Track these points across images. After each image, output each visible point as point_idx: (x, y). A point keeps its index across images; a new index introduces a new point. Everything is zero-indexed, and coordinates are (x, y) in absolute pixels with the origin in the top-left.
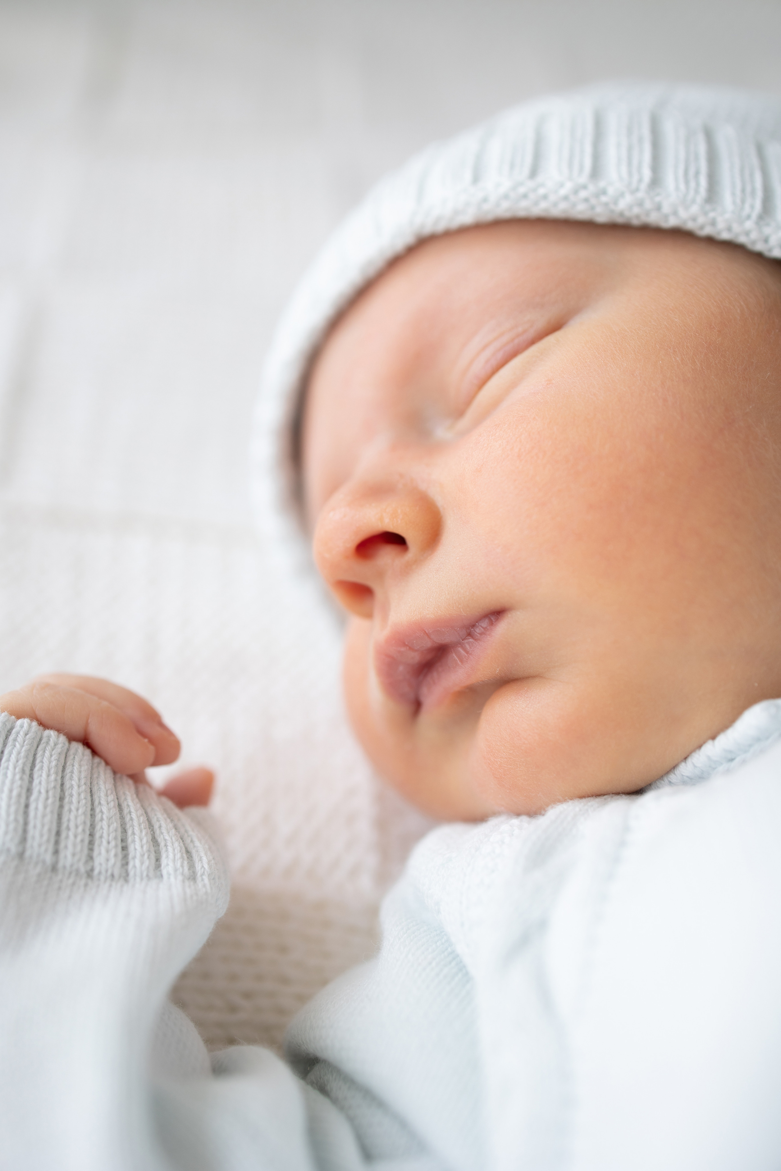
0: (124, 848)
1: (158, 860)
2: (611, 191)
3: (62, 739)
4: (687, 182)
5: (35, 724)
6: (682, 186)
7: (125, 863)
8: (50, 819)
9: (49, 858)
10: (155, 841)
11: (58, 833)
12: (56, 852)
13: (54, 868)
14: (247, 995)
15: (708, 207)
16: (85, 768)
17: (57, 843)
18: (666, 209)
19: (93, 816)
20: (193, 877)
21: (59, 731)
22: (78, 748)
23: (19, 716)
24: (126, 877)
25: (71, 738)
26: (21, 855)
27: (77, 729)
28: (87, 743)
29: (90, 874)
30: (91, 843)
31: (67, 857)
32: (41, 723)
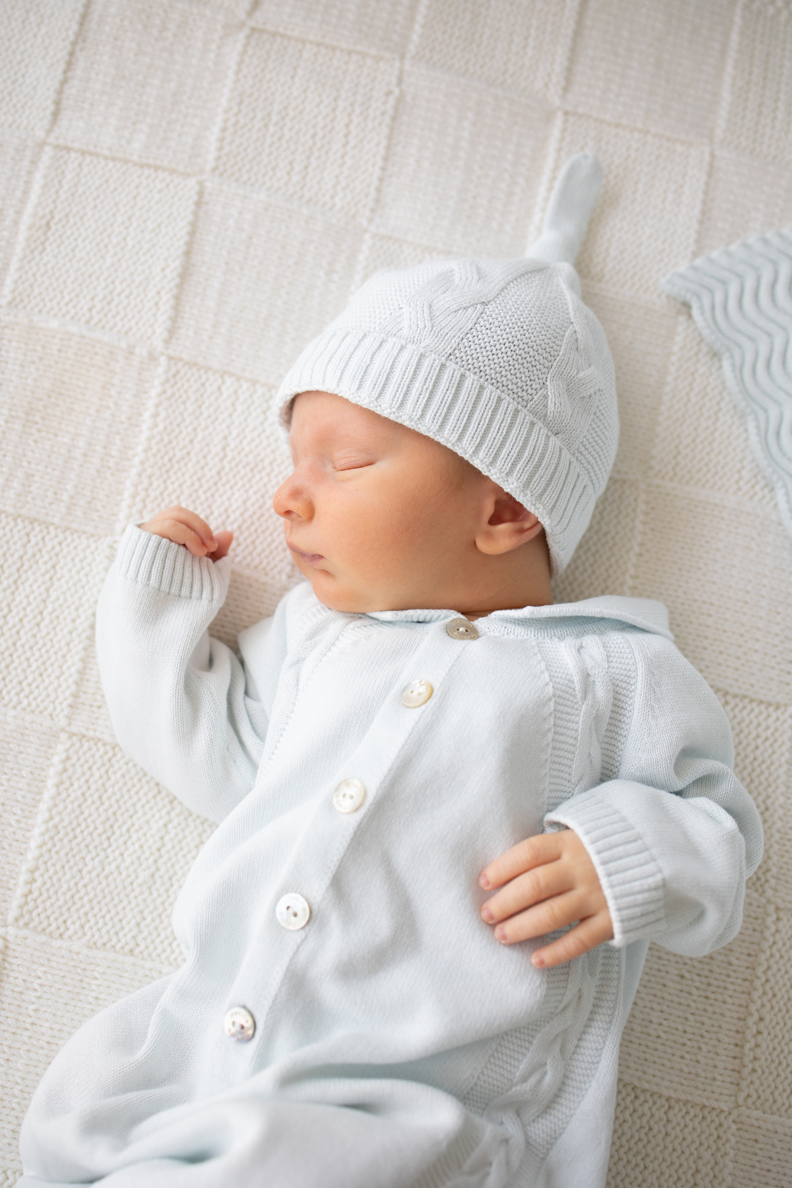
0: (192, 587)
1: (202, 592)
2: (403, 417)
3: (177, 546)
4: (433, 422)
5: (168, 540)
6: (430, 422)
7: (191, 593)
8: (169, 578)
9: (167, 591)
10: (202, 585)
11: (171, 582)
12: (170, 588)
13: (169, 593)
14: (231, 612)
15: (437, 433)
16: (183, 557)
17: (171, 585)
18: (421, 429)
19: (183, 575)
20: (212, 600)
21: (176, 542)
22: (182, 549)
23: (164, 537)
24: (191, 597)
25: (180, 545)
26: (159, 589)
27: (183, 543)
28: (184, 545)
29: (179, 596)
30: (182, 584)
31: (173, 591)
32: (170, 540)
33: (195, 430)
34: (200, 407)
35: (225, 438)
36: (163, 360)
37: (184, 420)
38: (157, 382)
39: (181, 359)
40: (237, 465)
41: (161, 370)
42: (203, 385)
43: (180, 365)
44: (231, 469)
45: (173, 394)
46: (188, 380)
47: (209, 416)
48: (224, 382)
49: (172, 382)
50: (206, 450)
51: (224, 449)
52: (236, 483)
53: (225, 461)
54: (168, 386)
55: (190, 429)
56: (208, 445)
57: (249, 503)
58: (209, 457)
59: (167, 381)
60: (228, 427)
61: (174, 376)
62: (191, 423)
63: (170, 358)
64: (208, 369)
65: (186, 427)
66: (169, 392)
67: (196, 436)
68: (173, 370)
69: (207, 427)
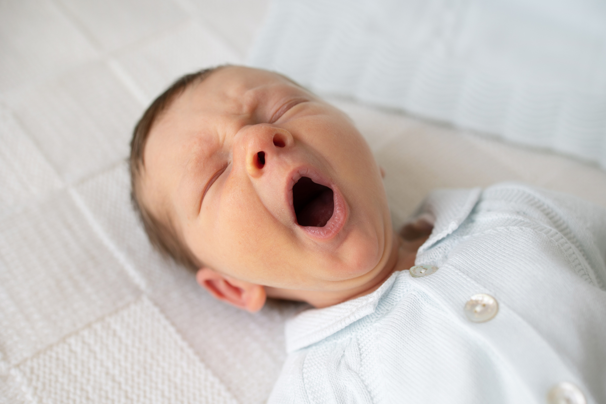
33: (82, 389)
34: (70, 373)
35: (107, 373)
36: (13, 372)
37: (68, 392)
38: (24, 388)
39: (25, 360)
40: (133, 380)
41: (19, 379)
42: (58, 359)
43: (29, 363)
44: (132, 387)
45: (44, 384)
46: (45, 366)
47: (83, 373)
48: (70, 345)
49: (34, 377)
50: (103, 393)
51: (114, 380)
52: (145, 392)
53: (123, 386)
54: (34, 383)
55: (78, 392)
56: (101, 389)
57: (166, 394)
58: (110, 395)
59: (30, 380)
60: (102, 365)
61: (32, 372)
62: (75, 388)
63: (17, 366)
64: (51, 347)
65: (75, 394)
66: (40, 385)
67: (87, 392)
68: (28, 371)
69: (88, 380)
